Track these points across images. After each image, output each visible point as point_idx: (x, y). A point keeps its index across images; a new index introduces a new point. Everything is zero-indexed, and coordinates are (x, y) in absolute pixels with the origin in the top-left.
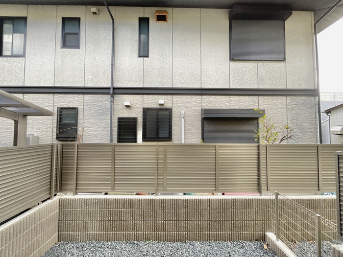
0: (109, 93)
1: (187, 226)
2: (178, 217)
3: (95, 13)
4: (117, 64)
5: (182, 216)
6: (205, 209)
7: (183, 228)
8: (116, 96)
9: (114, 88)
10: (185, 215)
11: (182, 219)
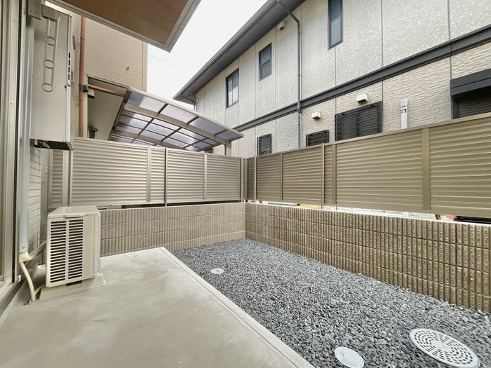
0: (296, 111)
1: (361, 254)
2: (347, 238)
3: (282, 28)
4: (304, 73)
5: (354, 238)
6: (393, 234)
7: (356, 255)
8: (305, 111)
9: (302, 102)
10: (359, 238)
11: (354, 242)
